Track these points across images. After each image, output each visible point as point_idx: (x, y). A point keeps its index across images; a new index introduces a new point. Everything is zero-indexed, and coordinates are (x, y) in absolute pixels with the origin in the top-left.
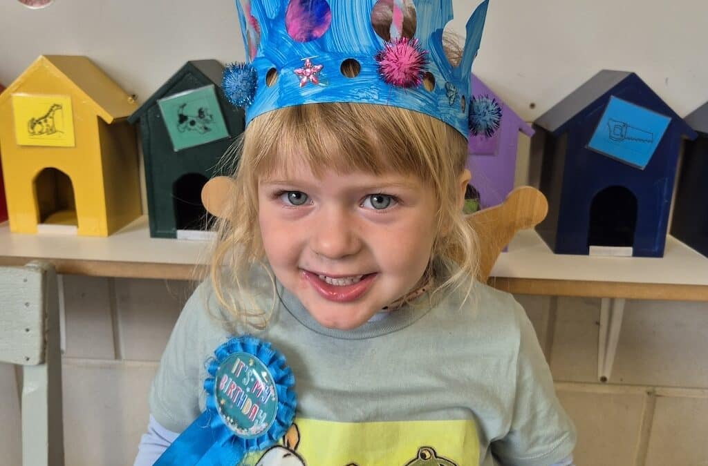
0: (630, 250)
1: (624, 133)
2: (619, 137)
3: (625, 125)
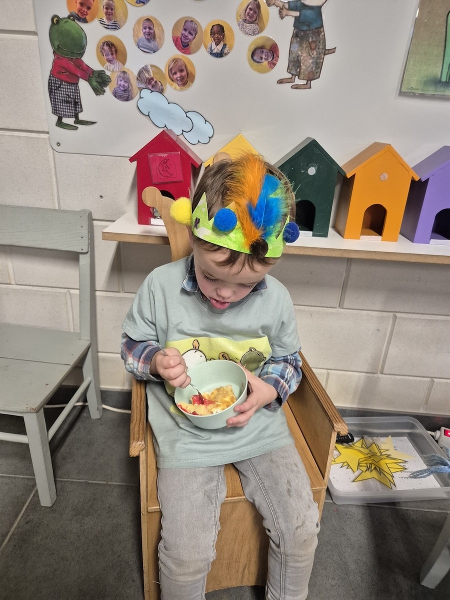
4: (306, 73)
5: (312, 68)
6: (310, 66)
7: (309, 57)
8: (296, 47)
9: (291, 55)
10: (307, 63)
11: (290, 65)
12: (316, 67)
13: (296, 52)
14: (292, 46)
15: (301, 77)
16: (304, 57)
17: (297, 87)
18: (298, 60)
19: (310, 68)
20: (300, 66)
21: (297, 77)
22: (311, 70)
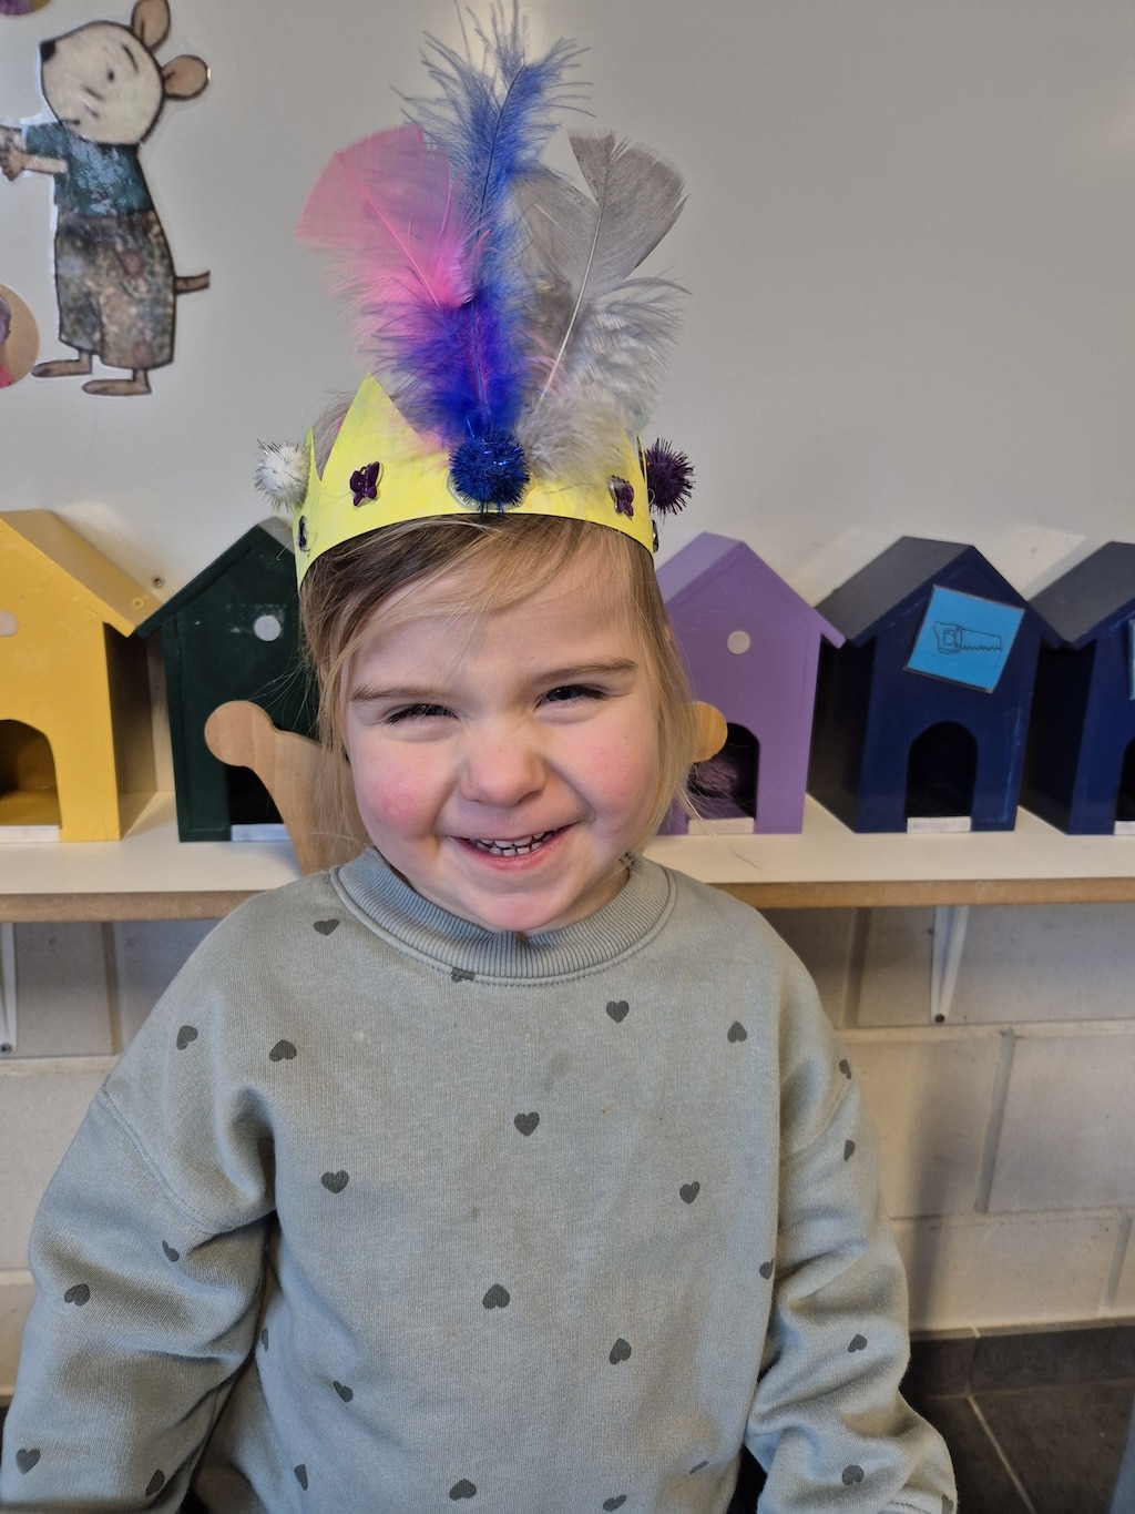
0: (966, 821)
1: (958, 641)
2: (952, 647)
3: (960, 628)
4: (127, 345)
5: (141, 332)
6: (135, 325)
7: (126, 298)
8: (75, 265)
9: (63, 289)
10: (123, 314)
11: (67, 322)
12: (153, 330)
13: (77, 281)
14: (60, 264)
15: (112, 356)
16: (108, 298)
17: (103, 388)
18: (90, 305)
19: (134, 331)
20: (102, 325)
21: (96, 359)
22: (140, 338)
